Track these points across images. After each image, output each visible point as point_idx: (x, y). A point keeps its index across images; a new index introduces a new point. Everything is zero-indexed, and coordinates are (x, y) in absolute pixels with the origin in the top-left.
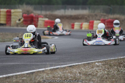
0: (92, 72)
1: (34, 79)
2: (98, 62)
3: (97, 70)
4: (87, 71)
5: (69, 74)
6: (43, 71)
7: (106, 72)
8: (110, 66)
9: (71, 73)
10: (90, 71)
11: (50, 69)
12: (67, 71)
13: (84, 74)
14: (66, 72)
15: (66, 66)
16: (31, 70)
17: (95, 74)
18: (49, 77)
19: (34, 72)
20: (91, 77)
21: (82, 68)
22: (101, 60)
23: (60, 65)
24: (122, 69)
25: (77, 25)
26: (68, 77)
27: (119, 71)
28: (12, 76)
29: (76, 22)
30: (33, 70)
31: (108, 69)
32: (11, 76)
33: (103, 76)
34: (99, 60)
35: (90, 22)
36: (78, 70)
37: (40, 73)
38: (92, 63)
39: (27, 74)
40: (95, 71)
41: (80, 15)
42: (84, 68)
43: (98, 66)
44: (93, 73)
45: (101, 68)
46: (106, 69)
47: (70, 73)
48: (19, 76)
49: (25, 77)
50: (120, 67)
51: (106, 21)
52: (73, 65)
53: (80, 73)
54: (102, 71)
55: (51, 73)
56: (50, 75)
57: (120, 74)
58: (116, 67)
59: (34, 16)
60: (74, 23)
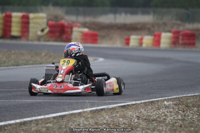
0: (157, 116)
1: (66, 126)
2: (168, 100)
3: (166, 113)
4: (149, 114)
5: (121, 119)
6: (80, 113)
7: (180, 117)
8: (187, 106)
9: (124, 117)
10: (153, 114)
11: (91, 111)
12: (118, 115)
13: (146, 119)
14: (116, 116)
15: (116, 105)
16: (61, 112)
17: (162, 119)
18: (90, 124)
19: (65, 116)
20: (156, 124)
21: (142, 110)
22: (172, 97)
23: (105, 104)
25: (135, 39)
26: (119, 124)
28: (31, 121)
29: (132, 35)
30: (64, 111)
31: (183, 112)
32: (29, 121)
33: (176, 123)
34: (169, 98)
35: (155, 36)
36: (135, 113)
37: (75, 117)
38: (158, 101)
39: (54, 118)
40: (163, 115)
41: (139, 24)
42: (145, 110)
43: (167, 107)
45: (172, 110)
46: (180, 112)
48: (40, 122)
49: (50, 123)
51: (181, 33)
52: (128, 105)
53: (138, 117)
54: (173, 114)
55: (92, 118)
56: (91, 121)
58: (195, 108)
59: (66, 24)
60: (129, 36)
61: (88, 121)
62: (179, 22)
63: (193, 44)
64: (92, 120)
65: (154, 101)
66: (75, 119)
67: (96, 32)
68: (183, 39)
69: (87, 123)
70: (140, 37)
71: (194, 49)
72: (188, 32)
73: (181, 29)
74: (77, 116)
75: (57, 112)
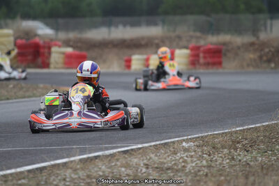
0: (173, 163)
1: (46, 182)
2: (187, 141)
3: (186, 158)
4: (162, 160)
5: (123, 169)
6: (65, 164)
7: (204, 163)
8: (214, 148)
9: (127, 166)
10: (168, 160)
11: (81, 160)
12: (118, 163)
13: (157, 168)
14: (116, 165)
15: (115, 151)
16: (38, 163)
17: (180, 167)
18: (79, 177)
19: (44, 168)
21: (152, 156)
22: (193, 136)
23: (101, 150)
24: (239, 155)
25: (138, 60)
26: (120, 175)
27: (233, 158)
29: (134, 54)
30: (43, 162)
31: (209, 155)
33: (199, 171)
34: (189, 137)
36: (143, 160)
37: (59, 169)
38: (174, 142)
39: (29, 171)
40: (181, 161)
41: (143, 38)
43: (186, 150)
44: (175, 164)
45: (193, 153)
46: (205, 155)
47: (125, 167)
48: (10, 178)
49: (24, 178)
50: (236, 149)
51: (202, 49)
52: (132, 150)
53: (147, 166)
54: (195, 159)
55: (82, 169)
56: (81, 173)
57: (235, 165)
58: (226, 150)
59: (41, 42)
60: (131, 55)
61: (77, 174)
62: (198, 34)
63: (219, 64)
64: (83, 172)
65: (168, 143)
66: (58, 172)
67: (84, 53)
68: (205, 57)
69: (76, 176)
70: (145, 57)
71: (221, 70)
72: (212, 47)
73: (202, 43)
74: (61, 167)
75: (34, 164)
